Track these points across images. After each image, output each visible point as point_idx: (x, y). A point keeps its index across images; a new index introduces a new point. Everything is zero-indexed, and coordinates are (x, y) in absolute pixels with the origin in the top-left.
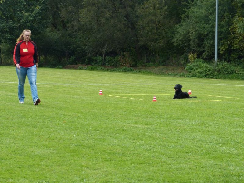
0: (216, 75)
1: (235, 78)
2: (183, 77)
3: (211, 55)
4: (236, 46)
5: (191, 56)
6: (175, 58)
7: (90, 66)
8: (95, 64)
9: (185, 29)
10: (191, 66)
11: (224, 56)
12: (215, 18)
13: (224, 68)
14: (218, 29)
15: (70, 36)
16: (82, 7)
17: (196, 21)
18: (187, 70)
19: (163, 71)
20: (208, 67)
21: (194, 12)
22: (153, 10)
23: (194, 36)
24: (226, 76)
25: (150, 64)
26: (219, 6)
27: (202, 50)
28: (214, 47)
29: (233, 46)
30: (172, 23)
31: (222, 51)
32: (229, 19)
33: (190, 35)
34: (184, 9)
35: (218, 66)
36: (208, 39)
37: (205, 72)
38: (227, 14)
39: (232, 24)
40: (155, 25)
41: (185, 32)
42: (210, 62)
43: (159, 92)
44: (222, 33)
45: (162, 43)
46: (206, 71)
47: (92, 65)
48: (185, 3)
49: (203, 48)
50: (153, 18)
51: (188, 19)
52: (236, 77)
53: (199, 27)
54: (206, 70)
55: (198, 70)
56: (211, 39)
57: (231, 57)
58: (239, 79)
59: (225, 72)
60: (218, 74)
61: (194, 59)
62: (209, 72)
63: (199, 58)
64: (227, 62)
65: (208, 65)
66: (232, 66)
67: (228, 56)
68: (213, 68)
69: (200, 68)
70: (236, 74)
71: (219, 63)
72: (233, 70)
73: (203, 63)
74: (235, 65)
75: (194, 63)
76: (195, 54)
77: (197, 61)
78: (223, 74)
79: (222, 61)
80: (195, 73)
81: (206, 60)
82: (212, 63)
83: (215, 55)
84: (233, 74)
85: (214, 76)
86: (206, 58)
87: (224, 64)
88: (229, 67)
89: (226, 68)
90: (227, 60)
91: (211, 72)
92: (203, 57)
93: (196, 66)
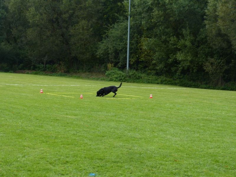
2: (104, 81)
3: (124, 65)
4: (142, 58)
5: (109, 65)
6: (97, 66)
7: (35, 72)
8: (38, 70)
9: (105, 46)
10: (109, 73)
11: (134, 66)
12: (127, 37)
13: (133, 75)
14: (129, 46)
15: (20, 48)
16: (29, 27)
17: (113, 40)
18: (107, 76)
19: (89, 76)
21: (112, 33)
22: (81, 31)
23: (112, 50)
24: (134, 80)
25: (79, 71)
26: (130, 29)
27: (118, 61)
28: (127, 59)
29: (140, 58)
30: (96, 40)
31: (132, 62)
32: (138, 38)
33: (109, 50)
34: (105, 31)
36: (122, 53)
38: (136, 35)
39: (140, 42)
40: (83, 42)
41: (105, 48)
42: (123, 70)
43: (85, 91)
44: (132, 49)
45: (88, 56)
47: (36, 70)
48: (106, 26)
49: (118, 60)
50: (82, 37)
51: (108, 38)
52: (142, 81)
53: (116, 44)
54: (120, 76)
55: (114, 76)
56: (124, 53)
57: (139, 66)
58: (144, 82)
59: (134, 77)
60: (129, 79)
61: (112, 68)
62: (122, 77)
63: (115, 67)
64: (136, 71)
65: (122, 72)
66: (139, 73)
67: (136, 66)
68: (125, 74)
69: (116, 74)
70: (142, 79)
71: (129, 71)
72: (140, 76)
73: (118, 71)
74: (141, 73)
75: (111, 71)
76: (112, 64)
77: (114, 69)
78: (132, 79)
79: (132, 69)
80: (112, 78)
81: (120, 69)
82: (125, 71)
83: (127, 65)
84: (140, 79)
85: (126, 81)
86: (121, 67)
87: (134, 72)
88: (137, 74)
89: (135, 75)
90: (136, 69)
91: (124, 78)
92: (119, 66)
93: (113, 73)
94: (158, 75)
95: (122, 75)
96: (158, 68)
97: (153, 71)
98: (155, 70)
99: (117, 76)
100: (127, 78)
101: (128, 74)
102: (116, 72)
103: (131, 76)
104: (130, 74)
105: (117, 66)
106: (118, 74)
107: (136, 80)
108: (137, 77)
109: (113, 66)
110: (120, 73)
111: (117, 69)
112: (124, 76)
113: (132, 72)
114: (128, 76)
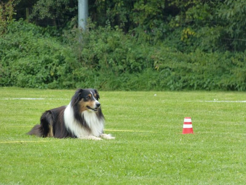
0: (86, 76)
1: (149, 85)
3: (63, 6)
13: (110, 51)
20: (56, 50)
24: (118, 79)
35: (90, 45)
37: (46, 67)
42: (62, 33)
46: (49, 65)
52: (155, 82)
54: (47, 61)
55: (21, 61)
58: (165, 87)
59: (116, 64)
60: (90, 74)
61: (5, 23)
62: (60, 66)
63: (22, 19)
64: (123, 31)
65: (57, 41)
66: (138, 43)
67: (125, 10)
68: (72, 52)
69: (27, 53)
70: (153, 70)
71: (92, 34)
72: (144, 57)
73: (38, 36)
74: (149, 40)
75: (5, 37)
76: (8, 4)
77: (16, 28)
78: (107, 73)
79: (106, 26)
80: (9, 73)
81: (48, 26)
82: (69, 33)
83: (79, 6)
84: (144, 72)
85: (77, 81)
86: (49, 16)
87: (112, 37)
88: (129, 46)
89: (120, 50)
90: (123, 22)
91: (66, 68)
92: (39, 15)
93: (11, 46)
94: (231, 49)
95: (58, 57)
96: (228, 13)
97: (203, 30)
98: (213, 23)
99: (34, 59)
100: (80, 71)
101: (88, 48)
102: (30, 41)
103: (99, 58)
104: (97, 48)
105: (32, 13)
106: (37, 54)
107: (126, 78)
108: (131, 62)
109: (13, 12)
110: (49, 46)
111: (34, 30)
112: (64, 60)
113: (105, 40)
114: (87, 61)
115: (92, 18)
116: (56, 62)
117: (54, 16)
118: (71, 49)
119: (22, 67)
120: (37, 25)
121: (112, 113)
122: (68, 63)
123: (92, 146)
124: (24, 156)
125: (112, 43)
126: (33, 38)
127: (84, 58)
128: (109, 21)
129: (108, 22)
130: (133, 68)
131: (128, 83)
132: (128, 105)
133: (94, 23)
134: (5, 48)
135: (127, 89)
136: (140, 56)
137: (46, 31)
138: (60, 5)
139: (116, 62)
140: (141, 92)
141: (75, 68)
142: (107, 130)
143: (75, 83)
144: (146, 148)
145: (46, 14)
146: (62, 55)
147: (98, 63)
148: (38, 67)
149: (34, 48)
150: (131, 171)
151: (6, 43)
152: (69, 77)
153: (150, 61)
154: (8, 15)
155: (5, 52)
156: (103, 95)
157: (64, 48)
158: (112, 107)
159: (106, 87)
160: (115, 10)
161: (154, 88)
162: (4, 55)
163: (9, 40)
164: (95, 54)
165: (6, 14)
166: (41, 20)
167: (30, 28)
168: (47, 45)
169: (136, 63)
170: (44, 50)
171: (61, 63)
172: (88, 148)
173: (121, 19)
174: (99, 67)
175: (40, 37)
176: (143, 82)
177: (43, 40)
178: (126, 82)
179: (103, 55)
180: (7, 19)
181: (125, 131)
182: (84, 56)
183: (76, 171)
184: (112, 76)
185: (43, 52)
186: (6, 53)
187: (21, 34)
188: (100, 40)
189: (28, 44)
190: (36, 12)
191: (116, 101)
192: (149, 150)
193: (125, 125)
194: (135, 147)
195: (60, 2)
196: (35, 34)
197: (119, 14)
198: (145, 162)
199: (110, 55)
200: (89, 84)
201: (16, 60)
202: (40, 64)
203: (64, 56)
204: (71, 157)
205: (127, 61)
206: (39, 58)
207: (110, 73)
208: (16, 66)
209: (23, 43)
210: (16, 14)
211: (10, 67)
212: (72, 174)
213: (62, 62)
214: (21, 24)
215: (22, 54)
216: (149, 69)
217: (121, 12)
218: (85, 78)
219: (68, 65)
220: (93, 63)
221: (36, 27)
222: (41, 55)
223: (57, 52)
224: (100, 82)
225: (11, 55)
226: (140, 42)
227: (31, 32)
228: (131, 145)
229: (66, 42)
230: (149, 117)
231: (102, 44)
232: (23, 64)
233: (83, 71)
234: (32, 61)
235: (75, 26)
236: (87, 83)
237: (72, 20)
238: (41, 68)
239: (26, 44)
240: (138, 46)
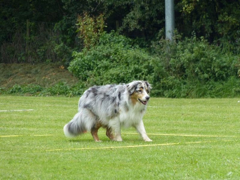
0: (173, 85)
3: (151, 19)
5: (86, 24)
6: (30, 33)
10: (85, 58)
11: (198, 19)
13: (196, 60)
18: (76, 73)
20: (145, 61)
24: (204, 87)
27: (122, 2)
31: (189, 2)
35: (177, 55)
42: (151, 44)
46: (139, 75)
52: (238, 89)
54: (137, 71)
55: (112, 71)
57: (221, 22)
59: (202, 72)
60: (177, 82)
61: (96, 36)
62: (148, 75)
63: (114, 31)
64: (208, 41)
65: (146, 52)
66: (222, 52)
67: (210, 21)
68: (160, 62)
69: (117, 64)
70: (237, 78)
71: (179, 44)
72: (228, 66)
73: (128, 47)
74: (233, 50)
75: (96, 48)
76: (99, 18)
77: (107, 40)
78: (194, 82)
79: (192, 37)
80: (101, 82)
81: (137, 38)
82: (157, 44)
83: (166, 18)
84: (228, 80)
85: (165, 90)
86: (138, 28)
87: (198, 47)
88: (213, 55)
89: (205, 60)
90: (208, 33)
91: (154, 77)
92: (128, 27)
93: (102, 57)
95: (147, 67)
99: (125, 69)
100: (168, 80)
101: (175, 58)
102: (120, 52)
103: (185, 67)
104: (183, 58)
105: (122, 25)
106: (127, 64)
107: (211, 86)
108: (216, 71)
109: (104, 25)
110: (138, 56)
111: (124, 42)
112: (153, 70)
113: (191, 50)
114: (174, 70)
115: (178, 30)
116: (145, 71)
117: (143, 28)
118: (159, 59)
119: (113, 77)
120: (126, 37)
121: (197, 119)
122: (156, 72)
123: (178, 151)
124: (114, 161)
125: (197, 53)
126: (123, 50)
127: (171, 67)
128: (195, 32)
129: (193, 33)
130: (218, 76)
131: (213, 91)
132: (212, 112)
133: (180, 35)
134: (97, 59)
135: (213, 96)
136: (225, 64)
137: (135, 42)
138: (148, 18)
139: (201, 71)
140: (225, 99)
141: (163, 77)
142: (192, 135)
143: (163, 91)
144: (229, 152)
145: (135, 26)
146: (151, 65)
147: (184, 72)
148: (128, 77)
149: (124, 59)
150: (214, 175)
151: (98, 54)
152: (158, 85)
153: (234, 70)
154: (99, 28)
155: (96, 62)
156: (190, 102)
157: (152, 58)
158: (197, 114)
159: (193, 95)
160: (200, 22)
161: (238, 95)
162: (96, 66)
163: (101, 51)
164: (181, 63)
165: (97, 27)
166: (130, 32)
167: (121, 40)
168: (136, 56)
169: (220, 71)
170: (133, 60)
171: (150, 73)
172: (174, 153)
173: (206, 30)
174: (185, 75)
175: (130, 48)
176: (228, 89)
177: (132, 51)
178: (211, 89)
179: (189, 64)
180: (98, 32)
181: (209, 136)
182: (172, 66)
183: (162, 174)
184: (198, 84)
185: (132, 62)
186: (98, 63)
187: (112, 46)
188: (186, 50)
189: (119, 55)
190: (126, 24)
191: (201, 108)
192: (231, 154)
193: (209, 131)
194: (218, 152)
195: (148, 15)
196: (125, 46)
197: (204, 26)
198: (227, 165)
199: (196, 64)
200: (176, 92)
201: (107, 70)
202: (130, 74)
203: (153, 65)
204: (158, 161)
205: (212, 70)
206: (129, 68)
207: (196, 81)
208: (108, 76)
209: (113, 54)
210: (106, 26)
211: (102, 77)
212: (158, 178)
213: (151, 71)
214: (112, 36)
215: (113, 65)
216: (233, 76)
217: (206, 23)
218: (172, 86)
219: (156, 74)
220: (179, 72)
221: (126, 39)
222: (131, 65)
223: (146, 62)
224: (187, 90)
225: (102, 65)
226: (224, 52)
227: (121, 43)
228: (215, 149)
229: (155, 52)
230: (232, 122)
231: (188, 54)
232: (114, 73)
233: (171, 80)
234: (123, 71)
235: (163, 37)
236: (175, 91)
237: (160, 32)
238: (131, 77)
239: (117, 55)
240: (222, 56)
